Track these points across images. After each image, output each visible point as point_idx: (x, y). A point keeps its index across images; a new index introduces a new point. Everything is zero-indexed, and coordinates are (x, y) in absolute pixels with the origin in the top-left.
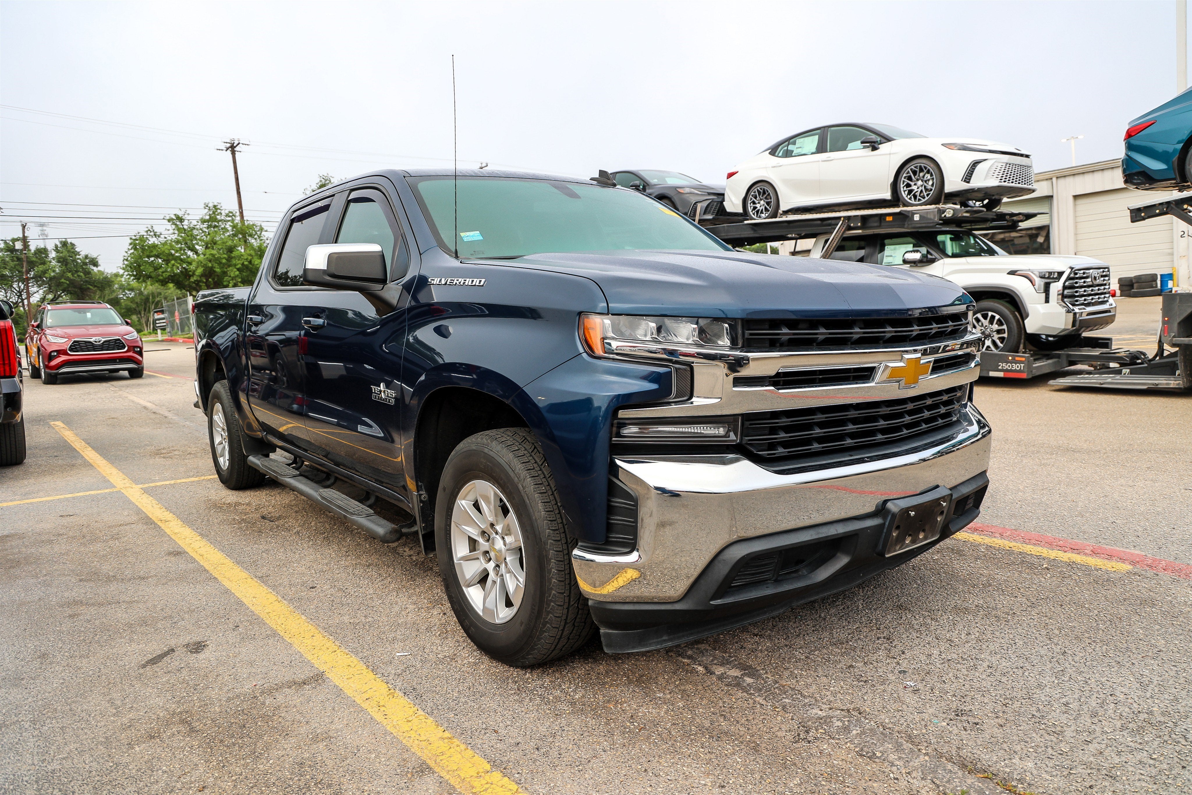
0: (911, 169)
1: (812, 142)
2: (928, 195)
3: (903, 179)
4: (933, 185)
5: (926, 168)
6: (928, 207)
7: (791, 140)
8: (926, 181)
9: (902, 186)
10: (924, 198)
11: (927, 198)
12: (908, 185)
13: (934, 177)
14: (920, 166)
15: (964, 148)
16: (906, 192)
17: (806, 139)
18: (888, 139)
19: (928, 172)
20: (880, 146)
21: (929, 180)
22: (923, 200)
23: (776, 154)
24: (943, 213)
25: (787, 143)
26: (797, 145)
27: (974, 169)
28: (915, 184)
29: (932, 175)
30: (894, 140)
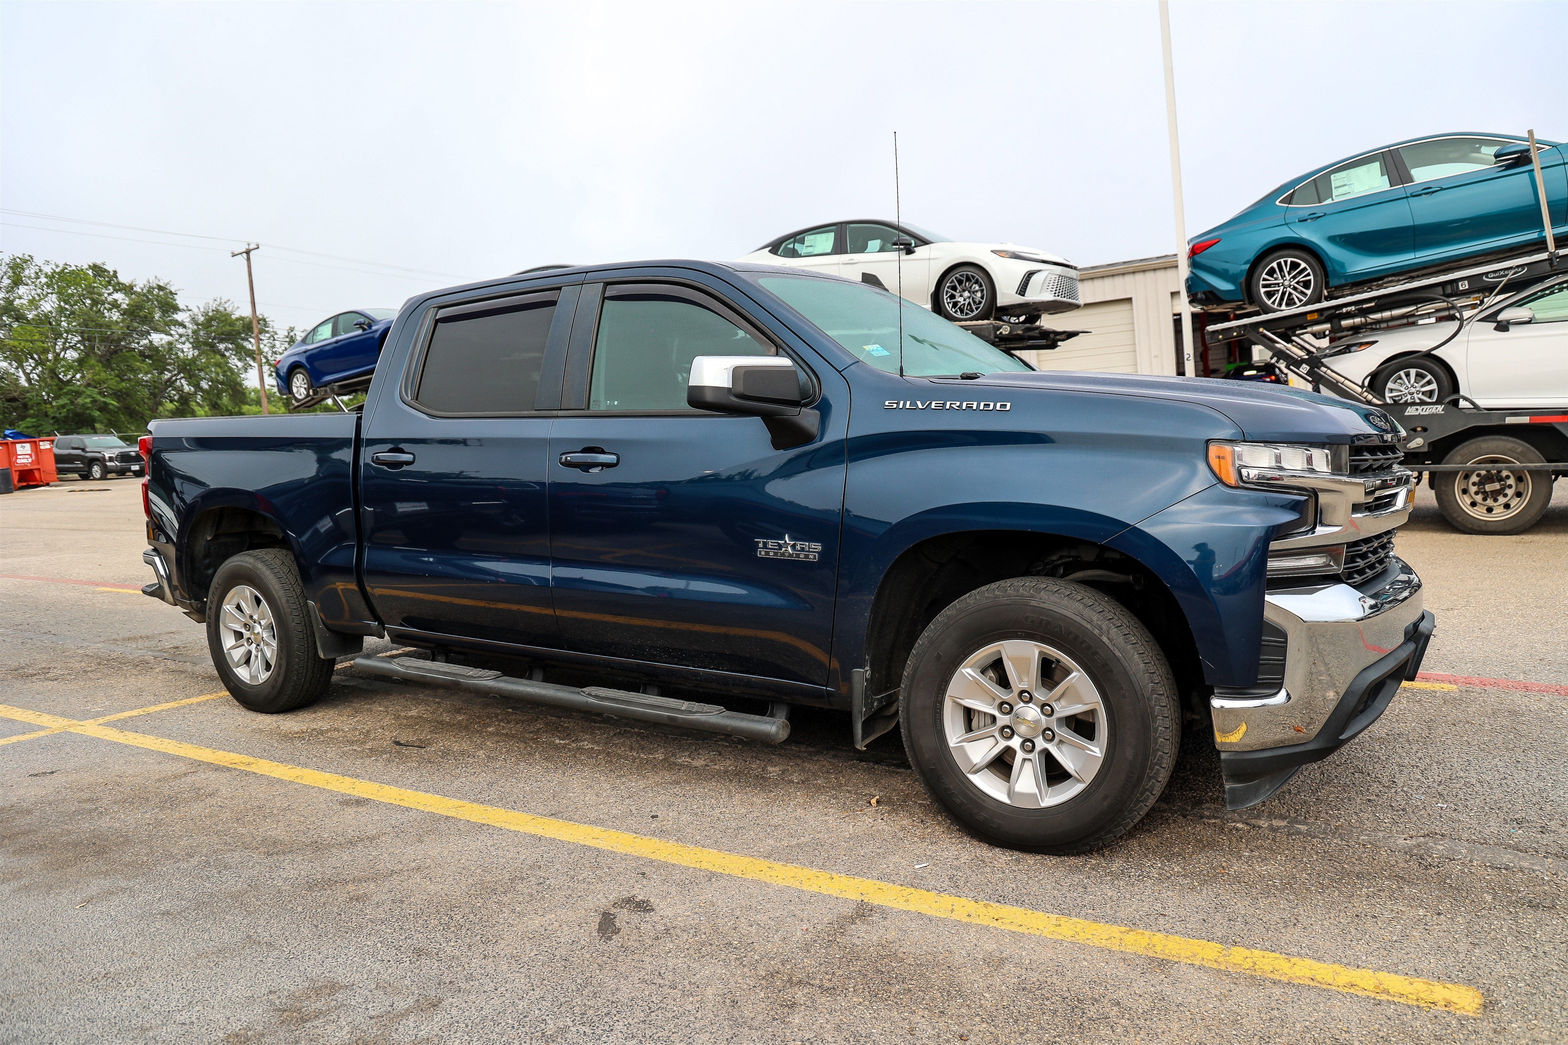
0: (956, 278)
1: (827, 241)
2: (977, 309)
3: (946, 289)
4: (982, 297)
5: (973, 277)
6: (980, 322)
7: (798, 236)
8: (973, 293)
9: (945, 297)
10: (972, 311)
11: (976, 312)
12: (952, 297)
13: (984, 287)
14: (967, 275)
15: (1016, 256)
16: (951, 305)
17: (818, 236)
18: (925, 242)
19: (977, 282)
20: (916, 249)
21: (977, 291)
22: (972, 315)
23: (779, 253)
24: (998, 330)
25: (793, 239)
26: (806, 243)
27: (1029, 281)
28: (961, 296)
29: (981, 286)
30: (931, 243)
